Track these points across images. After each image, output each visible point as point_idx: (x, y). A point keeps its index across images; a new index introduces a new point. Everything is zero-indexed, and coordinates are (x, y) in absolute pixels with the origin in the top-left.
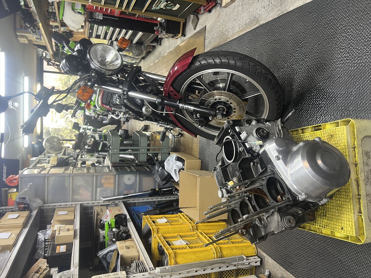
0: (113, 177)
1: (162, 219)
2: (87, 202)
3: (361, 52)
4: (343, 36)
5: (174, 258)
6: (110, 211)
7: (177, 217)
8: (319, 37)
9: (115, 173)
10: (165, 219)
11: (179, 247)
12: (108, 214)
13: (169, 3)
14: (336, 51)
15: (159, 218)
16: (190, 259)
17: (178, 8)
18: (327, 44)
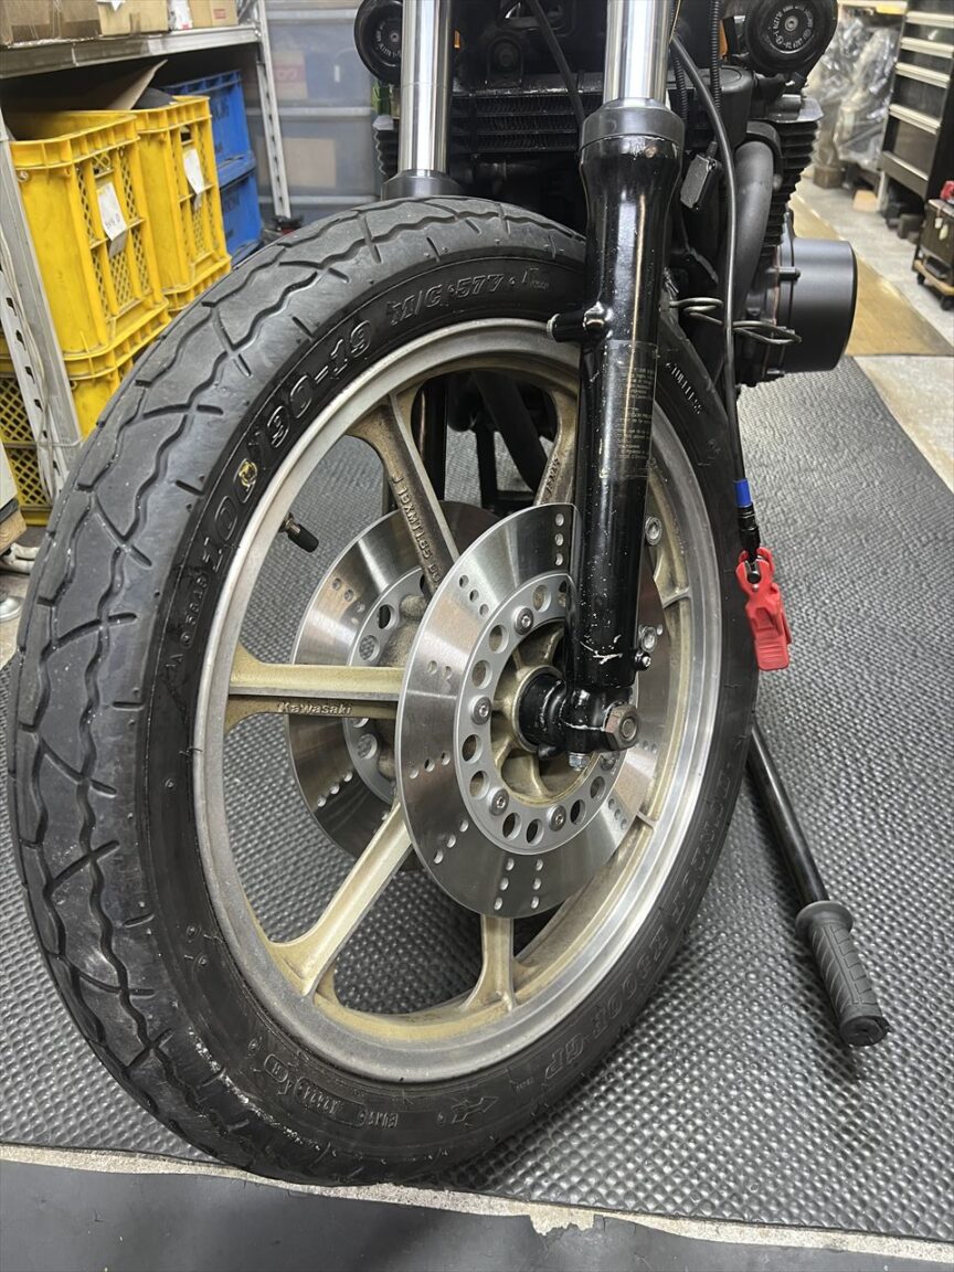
3: (894, 815)
5: (43, 165)
8: (942, 693)
10: (204, 188)
11: (92, 206)
14: (892, 743)
15: (204, 166)
16: (47, 245)
18: (916, 717)
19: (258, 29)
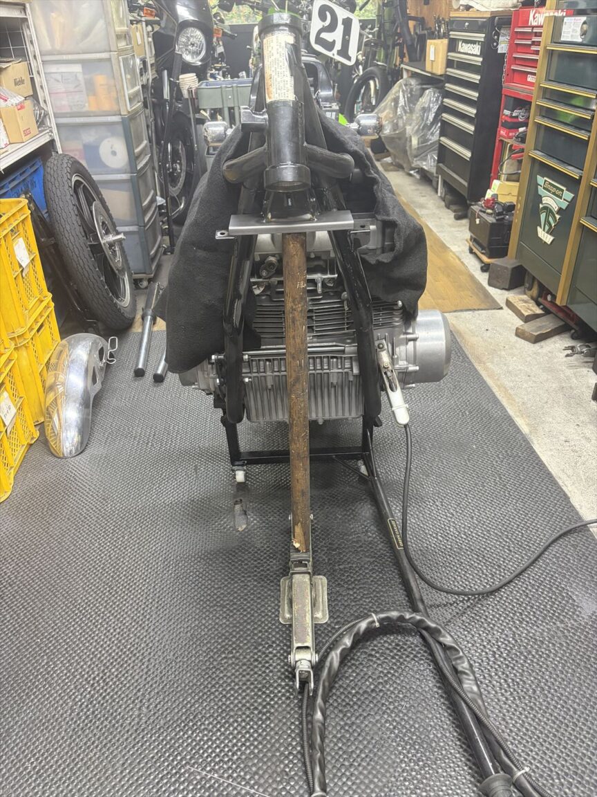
0: (115, 108)
1: (26, 252)
2: (34, 38)
3: (518, 683)
4: (542, 634)
6: (21, 107)
7: (41, 292)
8: (529, 578)
9: (126, 113)
10: (29, 261)
12: (12, 101)
13: (554, 218)
14: (508, 624)
15: (28, 245)
17: (544, 239)
18: (518, 599)
19: (51, 131)
